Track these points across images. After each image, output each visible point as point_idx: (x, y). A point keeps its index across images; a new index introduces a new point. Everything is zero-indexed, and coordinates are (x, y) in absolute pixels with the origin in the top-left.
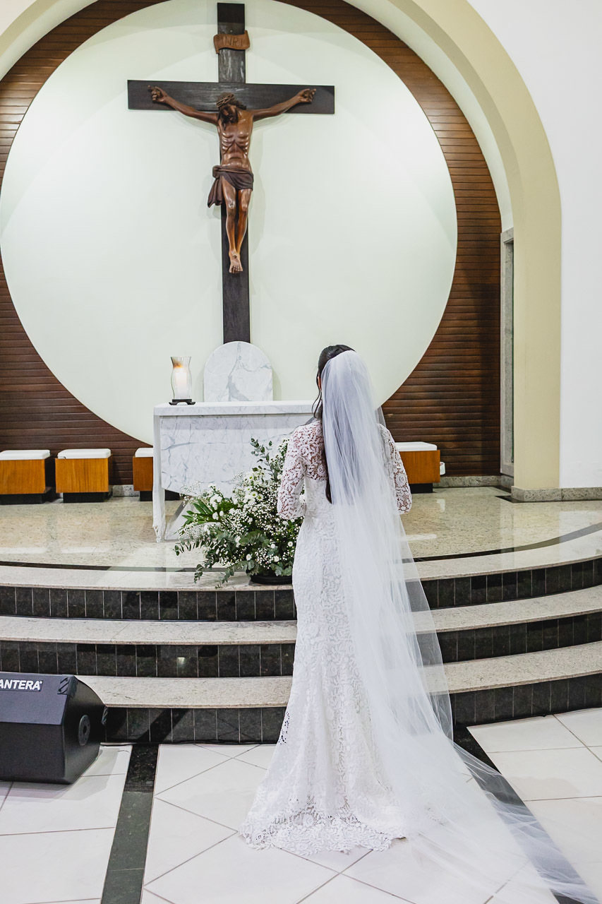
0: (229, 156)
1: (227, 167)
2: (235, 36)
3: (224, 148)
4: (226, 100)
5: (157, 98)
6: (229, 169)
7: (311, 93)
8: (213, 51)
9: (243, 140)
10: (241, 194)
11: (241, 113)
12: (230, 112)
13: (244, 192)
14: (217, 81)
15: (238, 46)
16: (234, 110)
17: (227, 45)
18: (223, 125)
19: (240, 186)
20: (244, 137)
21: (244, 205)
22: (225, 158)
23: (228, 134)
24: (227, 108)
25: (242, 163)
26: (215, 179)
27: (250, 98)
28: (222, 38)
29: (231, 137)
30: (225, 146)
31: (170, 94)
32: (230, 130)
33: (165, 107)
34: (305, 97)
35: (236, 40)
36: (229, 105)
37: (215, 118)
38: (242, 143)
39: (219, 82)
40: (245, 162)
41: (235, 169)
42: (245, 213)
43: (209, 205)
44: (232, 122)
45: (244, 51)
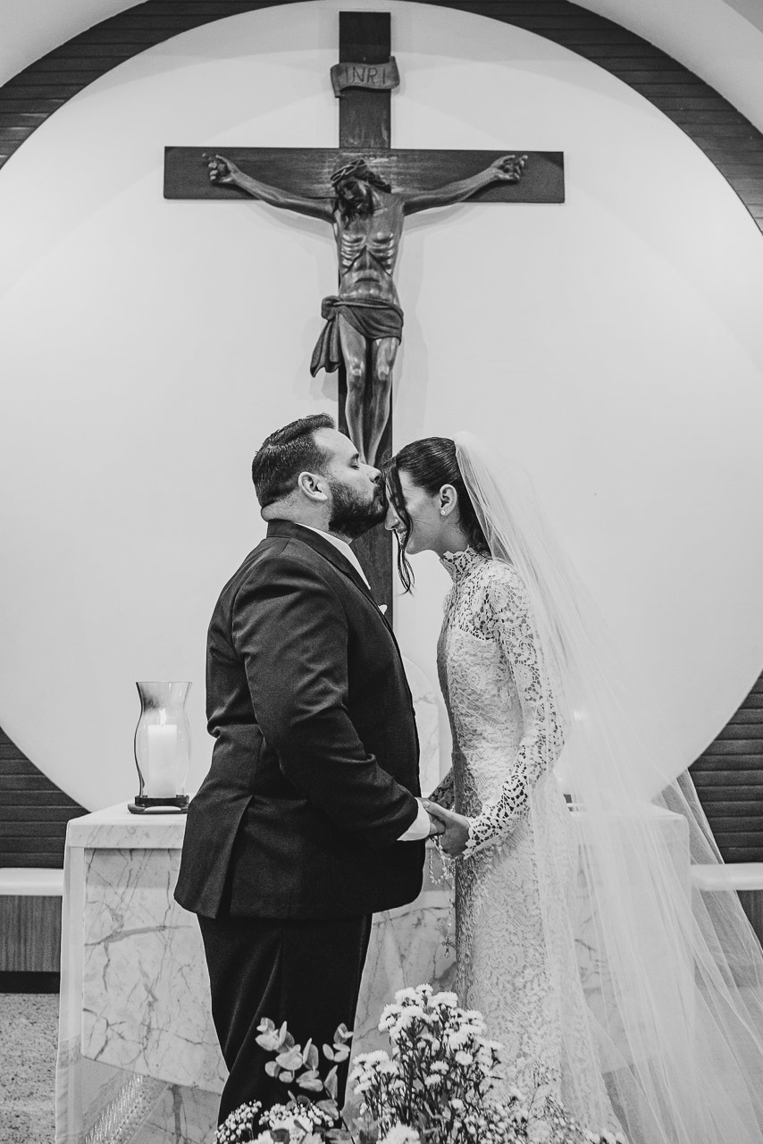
0: (355, 276)
1: (349, 299)
2: (373, 66)
3: (346, 263)
4: (348, 169)
5: (218, 176)
6: (353, 300)
7: (519, 164)
8: (331, 93)
9: (383, 247)
10: (378, 348)
11: (377, 197)
12: (358, 192)
13: (383, 345)
14: (336, 145)
15: (377, 83)
16: (365, 192)
17: (357, 82)
18: (343, 218)
19: (374, 332)
20: (385, 241)
21: (382, 369)
22: (347, 283)
23: (354, 237)
24: (350, 186)
25: (379, 288)
26: (326, 321)
27: (399, 174)
28: (347, 71)
29: (358, 240)
30: (348, 259)
31: (244, 168)
32: (358, 229)
33: (234, 193)
34: (506, 171)
35: (373, 73)
36: (353, 179)
37: (329, 208)
38: (379, 251)
39: (340, 147)
40: (384, 285)
41: (366, 301)
42: (385, 385)
43: (313, 371)
44: (361, 212)
45: (387, 92)
